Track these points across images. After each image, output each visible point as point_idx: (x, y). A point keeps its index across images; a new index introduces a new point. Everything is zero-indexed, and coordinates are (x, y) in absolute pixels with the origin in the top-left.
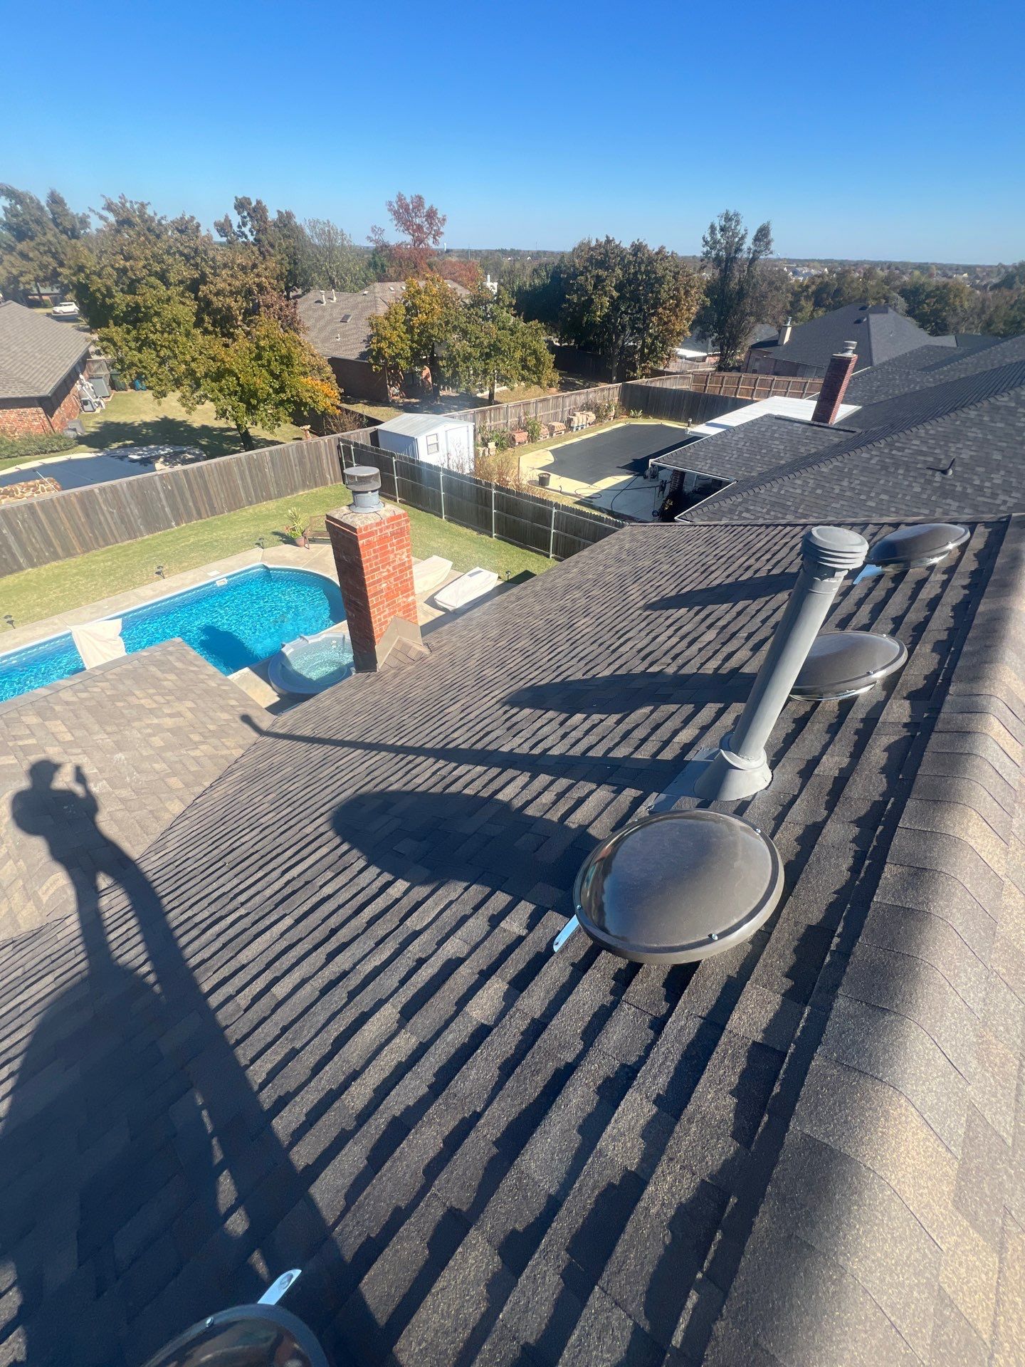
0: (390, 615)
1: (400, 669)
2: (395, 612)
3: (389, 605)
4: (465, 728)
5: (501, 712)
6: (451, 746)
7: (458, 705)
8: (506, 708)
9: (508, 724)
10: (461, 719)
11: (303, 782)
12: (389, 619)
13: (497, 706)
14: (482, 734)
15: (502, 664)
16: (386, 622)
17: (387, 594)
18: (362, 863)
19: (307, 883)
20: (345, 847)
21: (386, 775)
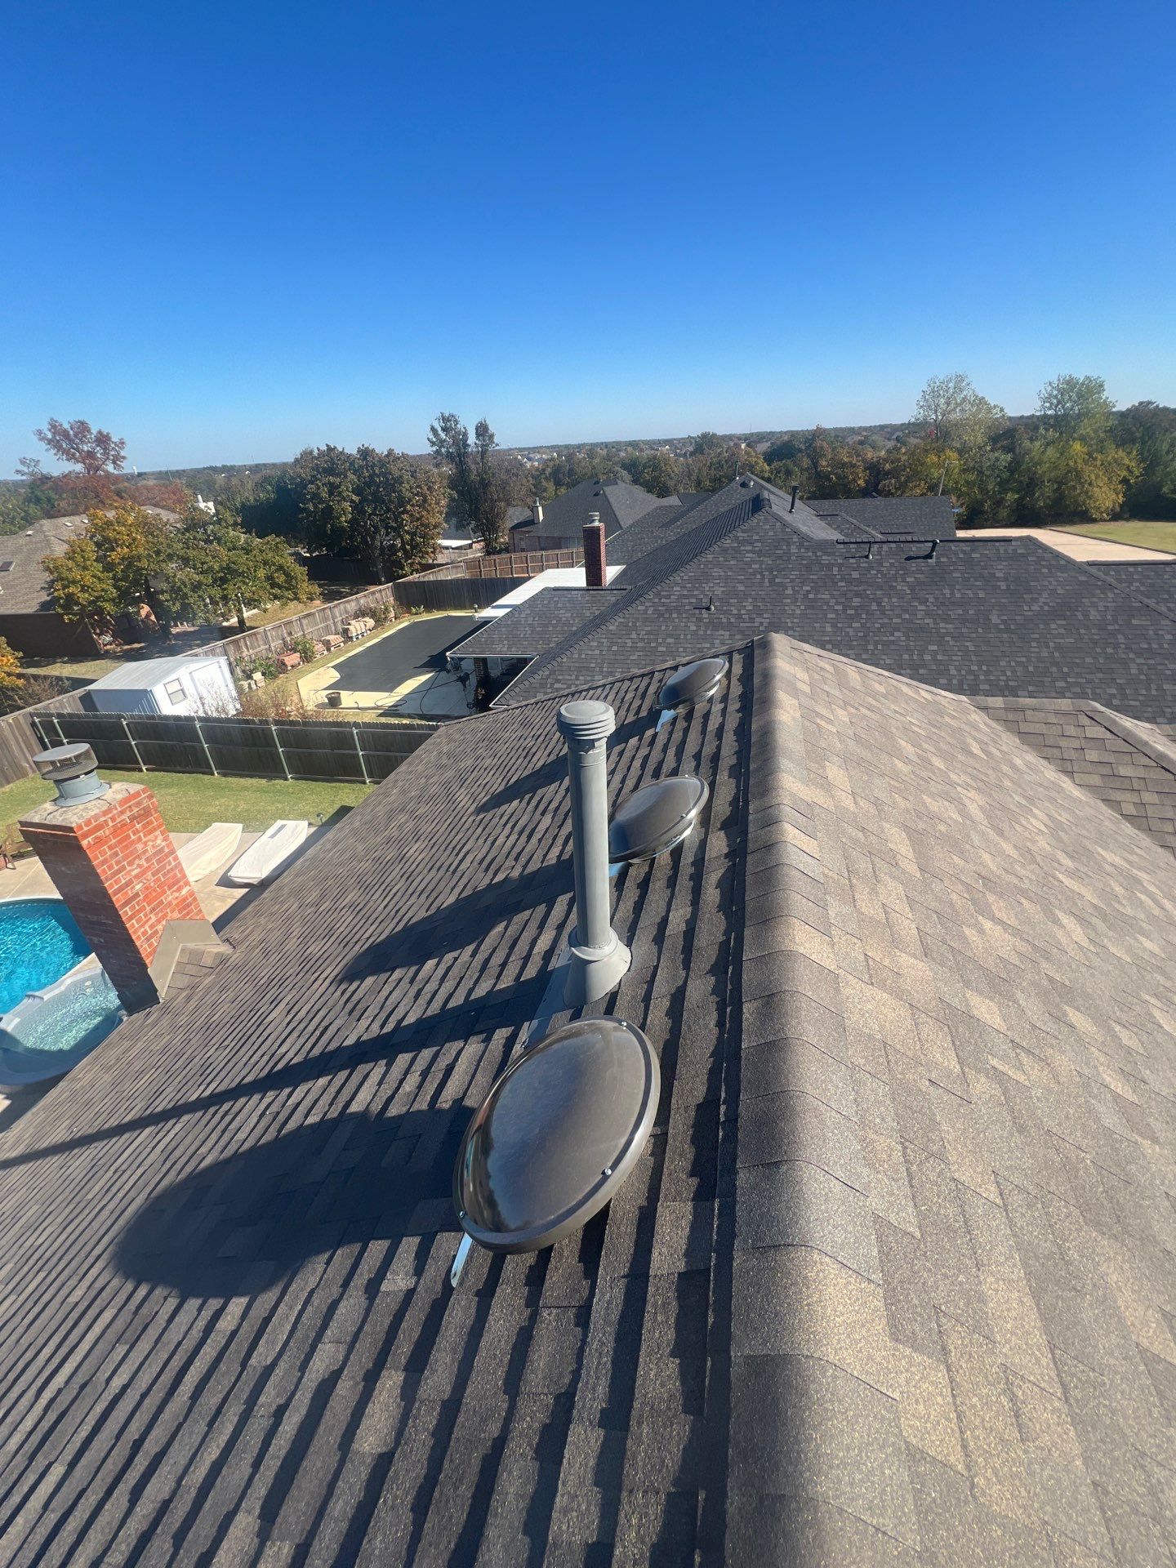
0: (159, 921)
1: (194, 987)
2: (165, 915)
3: (153, 910)
4: (295, 1034)
5: (338, 993)
6: (280, 1066)
7: (282, 1005)
8: (343, 987)
9: (350, 1006)
10: (288, 1024)
11: (59, 1220)
12: (160, 927)
13: (332, 989)
14: (318, 1033)
15: (330, 932)
16: (156, 932)
17: (146, 897)
18: (172, 1303)
19: (83, 1387)
20: (143, 1291)
21: (193, 1148)
